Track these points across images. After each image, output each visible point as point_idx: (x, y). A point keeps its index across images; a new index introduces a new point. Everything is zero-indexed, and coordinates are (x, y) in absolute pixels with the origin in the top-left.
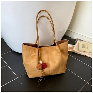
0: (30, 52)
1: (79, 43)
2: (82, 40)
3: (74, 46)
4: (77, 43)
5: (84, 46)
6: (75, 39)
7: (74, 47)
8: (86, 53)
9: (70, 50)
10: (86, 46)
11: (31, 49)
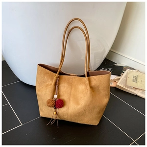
0: (46, 77)
1: (127, 74)
2: (133, 69)
3: (119, 77)
4: (126, 72)
5: (135, 79)
6: (123, 67)
7: (120, 79)
8: (137, 90)
9: (113, 85)
10: (139, 80)
11: (47, 73)
